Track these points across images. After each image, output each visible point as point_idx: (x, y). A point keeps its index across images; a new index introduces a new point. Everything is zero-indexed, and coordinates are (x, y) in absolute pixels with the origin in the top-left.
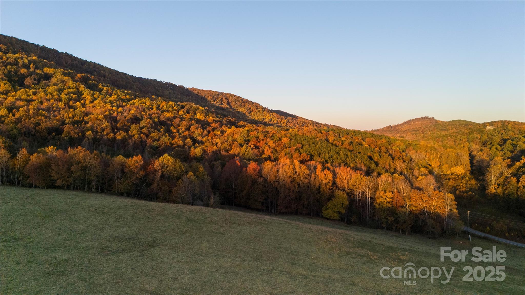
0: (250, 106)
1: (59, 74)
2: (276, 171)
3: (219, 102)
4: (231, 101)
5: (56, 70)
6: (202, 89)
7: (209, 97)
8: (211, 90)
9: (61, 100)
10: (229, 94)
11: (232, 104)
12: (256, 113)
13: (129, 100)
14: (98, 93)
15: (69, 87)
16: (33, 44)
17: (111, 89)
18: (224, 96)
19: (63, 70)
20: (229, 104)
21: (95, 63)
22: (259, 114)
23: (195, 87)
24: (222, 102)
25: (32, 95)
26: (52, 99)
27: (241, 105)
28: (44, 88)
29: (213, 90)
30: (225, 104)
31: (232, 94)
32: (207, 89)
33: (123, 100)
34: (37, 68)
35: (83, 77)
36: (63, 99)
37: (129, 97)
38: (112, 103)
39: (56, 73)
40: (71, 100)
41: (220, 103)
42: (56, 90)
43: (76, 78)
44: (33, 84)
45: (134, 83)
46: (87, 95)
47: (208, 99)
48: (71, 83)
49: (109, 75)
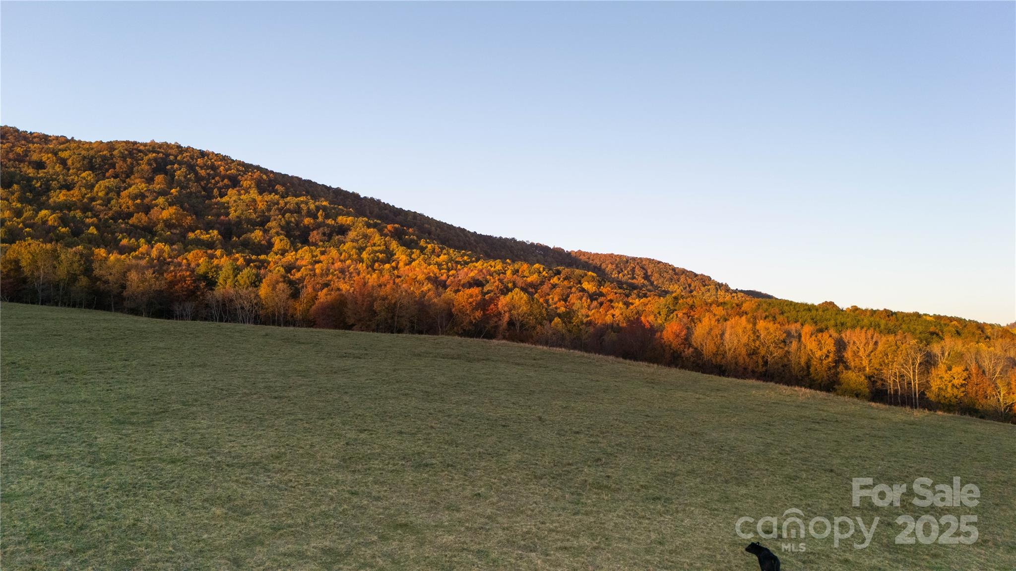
0: (689, 281)
1: (360, 224)
2: (719, 336)
3: (629, 274)
4: (652, 273)
5: (356, 219)
6: (595, 252)
7: (610, 266)
8: (612, 254)
9: (362, 261)
10: (648, 259)
11: (653, 278)
12: (703, 293)
13: (466, 263)
14: (418, 251)
15: (374, 245)
16: (323, 185)
17: (439, 248)
18: (638, 263)
19: (367, 219)
20: (646, 277)
21: (415, 212)
22: (709, 294)
23: (583, 250)
24: (633, 275)
25: (319, 255)
26: (348, 259)
27: (672, 279)
28: (337, 246)
29: (616, 253)
30: (640, 278)
31: (653, 260)
32: (605, 253)
33: (457, 263)
34: (327, 216)
35: (396, 229)
36: (365, 260)
37: (468, 259)
38: (439, 265)
39: (356, 224)
40: (377, 261)
41: (629, 276)
42: (354, 247)
43: (386, 231)
44: (321, 241)
45: (477, 244)
46: (401, 254)
47: (608, 269)
48: (377, 238)
49: (437, 230)
